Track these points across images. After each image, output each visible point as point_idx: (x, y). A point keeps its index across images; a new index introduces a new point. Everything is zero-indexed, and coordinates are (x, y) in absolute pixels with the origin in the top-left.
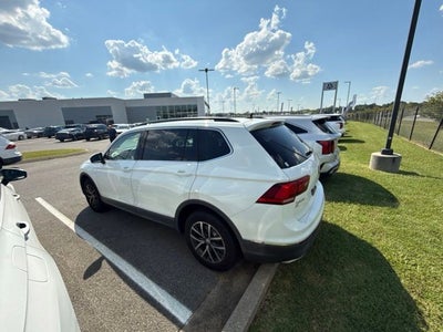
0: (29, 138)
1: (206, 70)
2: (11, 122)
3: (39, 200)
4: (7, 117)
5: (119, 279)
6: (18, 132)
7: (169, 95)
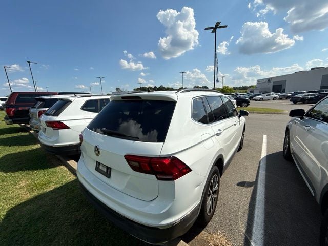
0: (281, 99)
2: (283, 88)
3: (265, 137)
4: (282, 85)
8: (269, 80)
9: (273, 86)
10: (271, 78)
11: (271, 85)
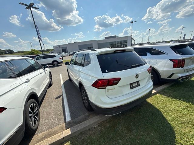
0: (69, 55)
1: (132, 22)
2: (66, 50)
3: (61, 75)
4: (65, 49)
5: (62, 102)
6: (67, 54)
7: (115, 37)
8: (59, 46)
9: (62, 49)
10: (60, 45)
11: (61, 49)
